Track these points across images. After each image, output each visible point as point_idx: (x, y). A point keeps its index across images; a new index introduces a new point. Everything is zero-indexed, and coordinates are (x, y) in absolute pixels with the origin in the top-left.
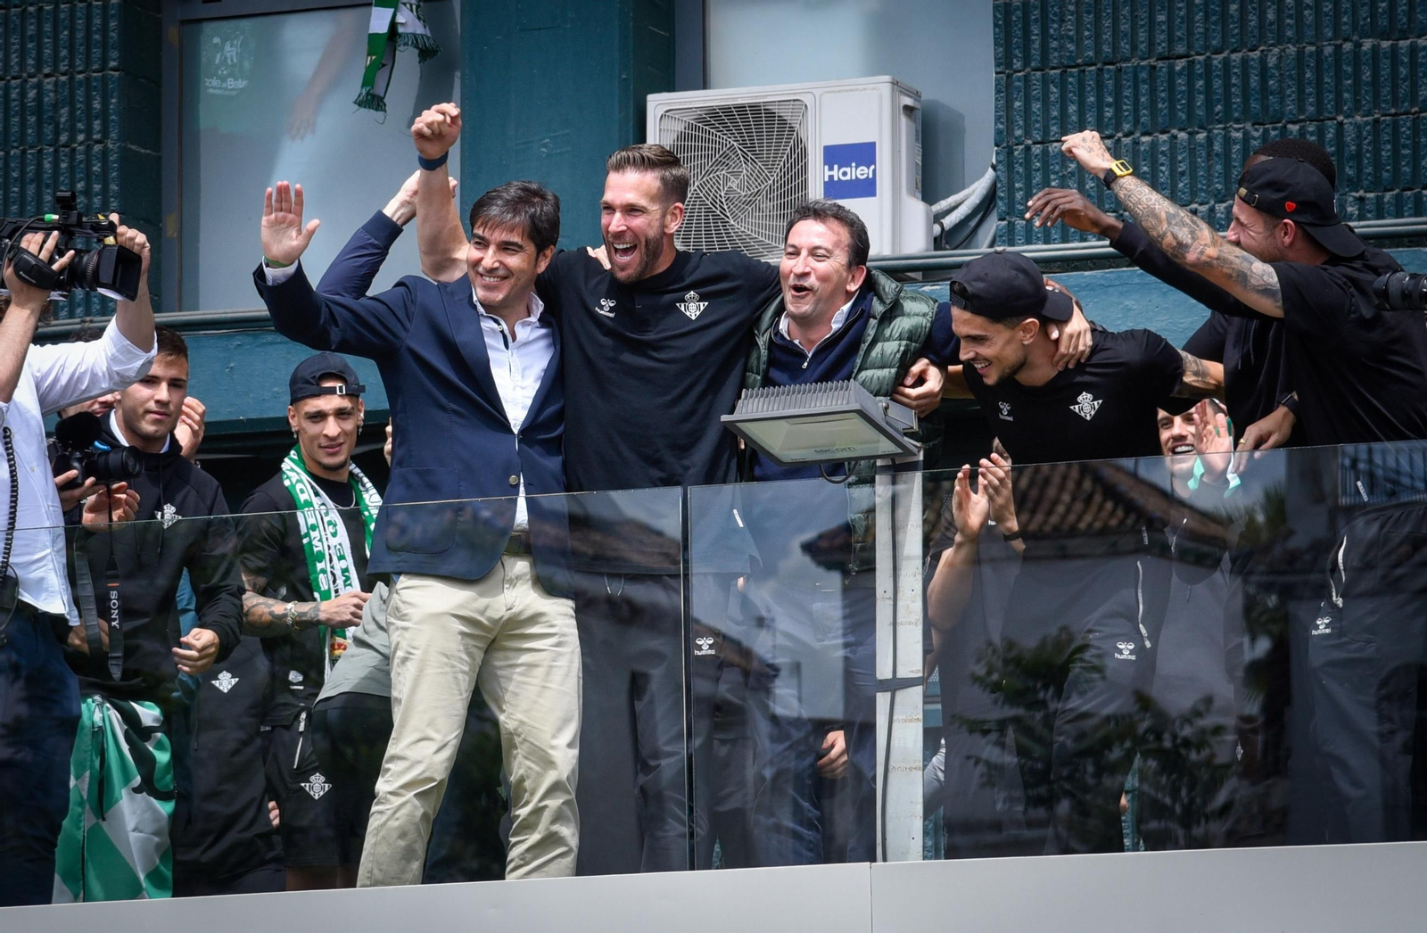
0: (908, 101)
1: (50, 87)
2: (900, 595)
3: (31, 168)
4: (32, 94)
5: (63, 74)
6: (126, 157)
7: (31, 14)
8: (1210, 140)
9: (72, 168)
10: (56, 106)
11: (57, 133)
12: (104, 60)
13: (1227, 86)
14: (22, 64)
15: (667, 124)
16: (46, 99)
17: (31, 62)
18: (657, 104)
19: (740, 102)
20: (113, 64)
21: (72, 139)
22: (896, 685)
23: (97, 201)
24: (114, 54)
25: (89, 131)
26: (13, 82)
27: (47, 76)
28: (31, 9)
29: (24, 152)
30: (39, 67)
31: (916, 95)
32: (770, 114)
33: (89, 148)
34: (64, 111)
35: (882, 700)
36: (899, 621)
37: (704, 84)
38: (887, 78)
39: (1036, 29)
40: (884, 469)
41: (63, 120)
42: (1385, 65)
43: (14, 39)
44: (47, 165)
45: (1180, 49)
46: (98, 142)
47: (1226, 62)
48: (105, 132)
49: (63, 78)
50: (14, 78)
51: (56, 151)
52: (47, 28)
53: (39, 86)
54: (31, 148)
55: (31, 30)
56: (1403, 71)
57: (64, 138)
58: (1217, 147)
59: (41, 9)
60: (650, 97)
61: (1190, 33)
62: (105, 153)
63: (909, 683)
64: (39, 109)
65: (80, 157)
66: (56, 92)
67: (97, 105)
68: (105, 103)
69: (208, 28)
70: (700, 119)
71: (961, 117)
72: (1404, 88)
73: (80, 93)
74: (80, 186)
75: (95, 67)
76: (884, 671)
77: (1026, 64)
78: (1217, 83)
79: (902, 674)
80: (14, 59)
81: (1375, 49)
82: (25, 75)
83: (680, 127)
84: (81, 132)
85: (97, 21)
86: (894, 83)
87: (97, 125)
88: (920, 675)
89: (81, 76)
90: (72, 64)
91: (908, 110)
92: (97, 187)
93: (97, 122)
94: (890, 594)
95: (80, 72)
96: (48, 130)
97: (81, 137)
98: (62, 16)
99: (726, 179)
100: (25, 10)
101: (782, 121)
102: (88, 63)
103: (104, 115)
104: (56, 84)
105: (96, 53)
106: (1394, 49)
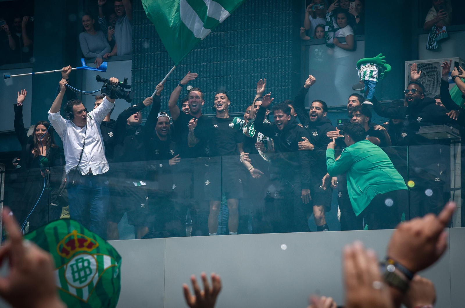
1: (277, 59)
2: (456, 170)
4: (273, 61)
5: (280, 57)
6: (293, 74)
7: (273, 44)
9: (282, 77)
10: (278, 64)
11: (278, 69)
14: (271, 55)
16: (276, 62)
17: (273, 54)
19: (426, 63)
20: (290, 54)
21: (282, 70)
22: (455, 189)
23: (287, 84)
25: (285, 69)
26: (269, 58)
27: (276, 57)
28: (273, 43)
29: (271, 73)
30: (275, 55)
32: (432, 66)
33: (285, 72)
34: (280, 65)
35: (452, 192)
36: (456, 175)
37: (418, 59)
38: (458, 58)
40: (452, 143)
41: (280, 66)
43: (270, 49)
44: (276, 76)
46: (287, 71)
48: (289, 69)
49: (280, 58)
50: (270, 58)
51: (278, 73)
52: (277, 47)
53: (275, 59)
54: (273, 72)
55: (273, 47)
57: (280, 70)
59: (275, 43)
60: (406, 62)
62: (289, 73)
63: (458, 189)
65: (283, 74)
66: (278, 61)
67: (287, 63)
68: (289, 63)
69: (311, 46)
73: (283, 61)
75: (287, 55)
76: (452, 186)
79: (456, 187)
80: (270, 53)
82: (272, 57)
84: (284, 69)
85: (287, 46)
86: (460, 59)
88: (460, 187)
89: (283, 57)
90: (281, 55)
92: (287, 81)
93: (287, 67)
94: (454, 169)
95: (283, 56)
97: (283, 70)
98: (280, 44)
99: (422, 79)
100: (272, 43)
101: (435, 67)
102: (285, 55)
103: (288, 65)
104: (278, 59)
105: (287, 52)
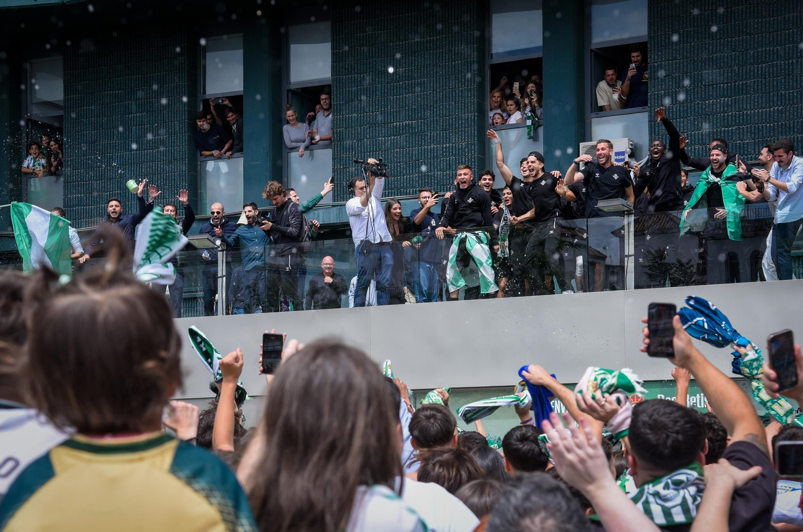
0: (632, 143)
3: (460, 160)
4: (460, 146)
6: (479, 158)
8: (691, 149)
9: (468, 160)
10: (465, 148)
11: (465, 154)
12: (474, 139)
13: (695, 138)
14: (458, 140)
15: (584, 149)
16: (463, 147)
17: (460, 140)
18: (582, 145)
20: (476, 140)
21: (468, 154)
22: (629, 256)
24: (476, 138)
25: (471, 153)
26: (457, 144)
28: (460, 129)
30: (462, 141)
31: (633, 142)
33: (471, 156)
34: (467, 149)
35: (626, 259)
36: (629, 245)
37: (591, 141)
38: (627, 138)
39: (657, 128)
40: (626, 214)
41: (466, 151)
42: (726, 133)
43: (457, 135)
44: (463, 160)
45: (686, 131)
46: (473, 155)
47: (695, 133)
49: (466, 143)
52: (463, 133)
53: (462, 144)
55: (460, 133)
56: (730, 134)
57: (466, 154)
58: (693, 150)
59: (462, 129)
60: (580, 143)
61: (687, 127)
62: (474, 157)
63: (631, 256)
64: (462, 149)
66: (465, 145)
67: (473, 148)
68: (474, 147)
70: (590, 148)
71: (642, 146)
72: (730, 137)
73: (470, 146)
74: (470, 164)
76: (626, 253)
77: (655, 135)
78: (693, 137)
79: (630, 254)
80: (457, 139)
81: (724, 130)
82: (459, 142)
83: (586, 149)
85: (473, 131)
86: (629, 139)
87: (473, 152)
89: (470, 142)
90: (468, 140)
91: (631, 144)
92: (473, 164)
94: (628, 238)
96: (464, 153)
98: (466, 131)
102: (471, 140)
103: (474, 150)
105: (473, 137)
106: (728, 130)
